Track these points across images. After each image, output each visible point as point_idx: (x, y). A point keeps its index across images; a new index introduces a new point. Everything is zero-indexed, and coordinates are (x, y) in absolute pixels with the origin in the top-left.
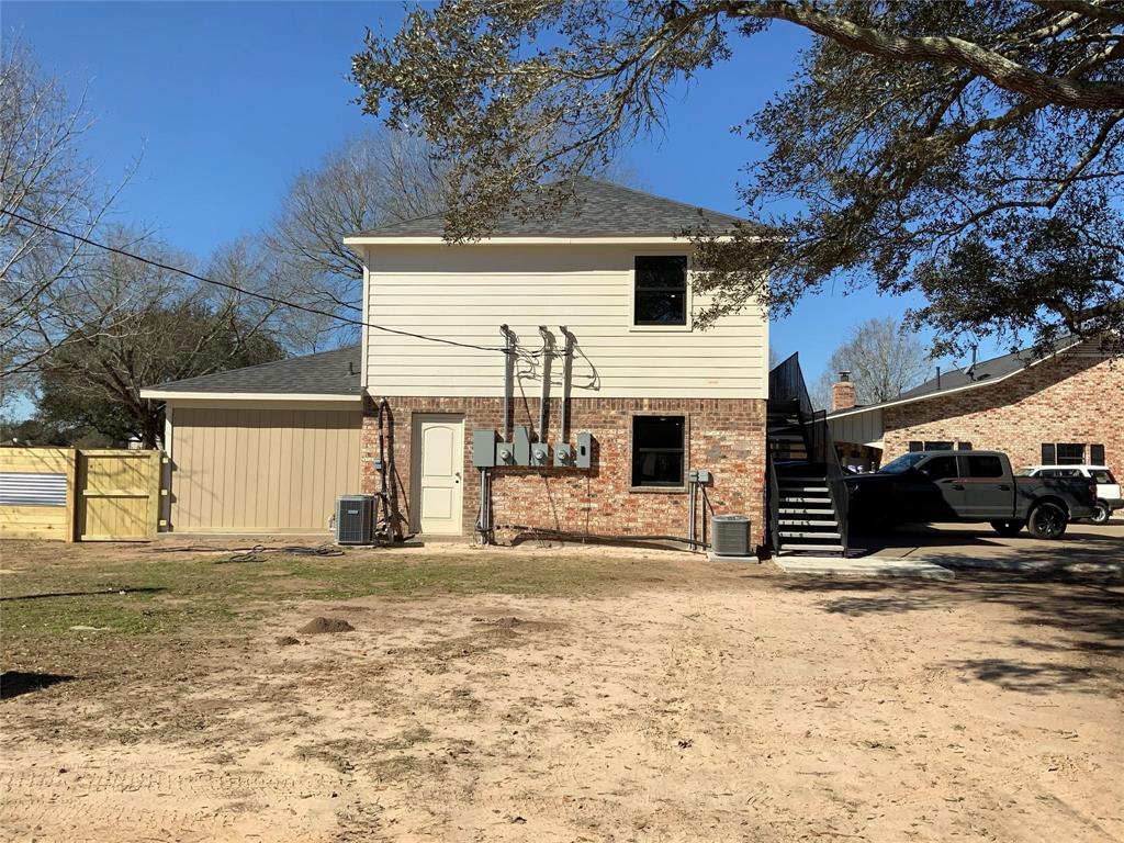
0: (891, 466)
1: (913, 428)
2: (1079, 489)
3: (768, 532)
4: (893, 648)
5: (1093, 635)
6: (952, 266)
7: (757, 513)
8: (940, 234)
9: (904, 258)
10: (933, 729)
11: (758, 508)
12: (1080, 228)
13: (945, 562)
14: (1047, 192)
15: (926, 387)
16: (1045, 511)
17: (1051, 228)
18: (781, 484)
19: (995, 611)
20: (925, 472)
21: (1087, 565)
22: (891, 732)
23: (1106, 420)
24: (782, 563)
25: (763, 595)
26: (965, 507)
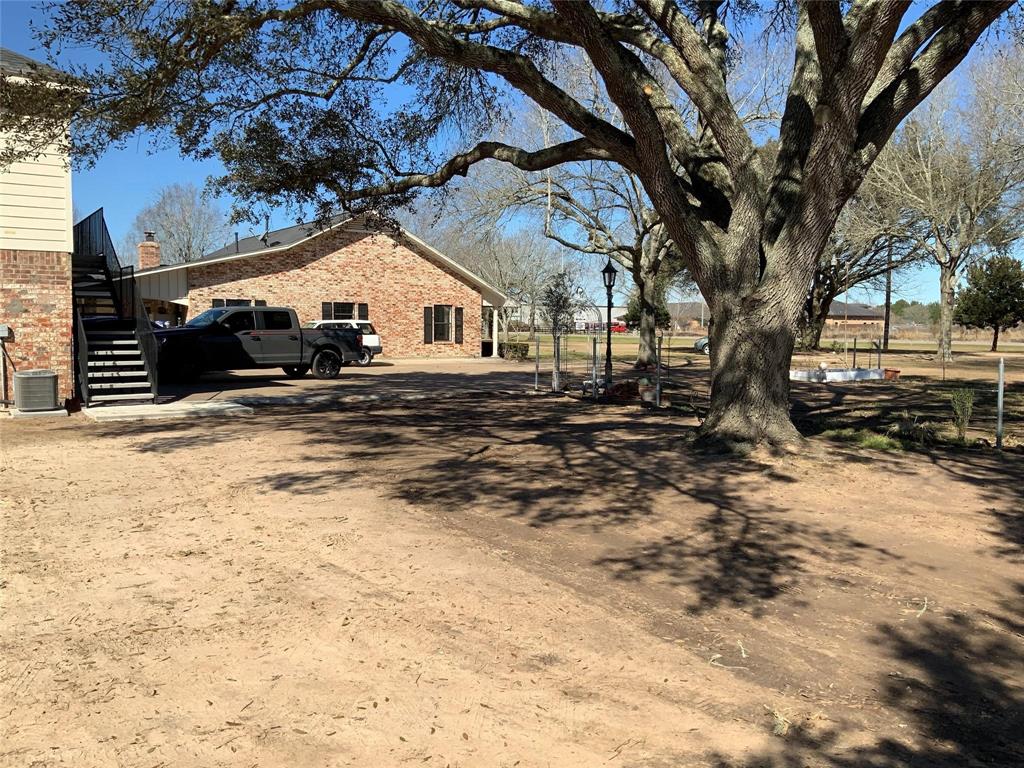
0: (196, 320)
1: (215, 287)
2: (349, 339)
3: (77, 385)
4: (202, 475)
5: (359, 446)
6: (247, 140)
7: (65, 367)
8: (237, 109)
9: (204, 127)
10: (238, 533)
11: (65, 363)
12: (351, 122)
13: (245, 402)
14: (325, 86)
15: (226, 251)
16: (325, 357)
17: (328, 118)
18: (89, 338)
19: (287, 436)
20: (227, 325)
21: (355, 396)
22: (202, 541)
23: (370, 284)
24: (91, 414)
25: (75, 444)
26: (260, 356)
